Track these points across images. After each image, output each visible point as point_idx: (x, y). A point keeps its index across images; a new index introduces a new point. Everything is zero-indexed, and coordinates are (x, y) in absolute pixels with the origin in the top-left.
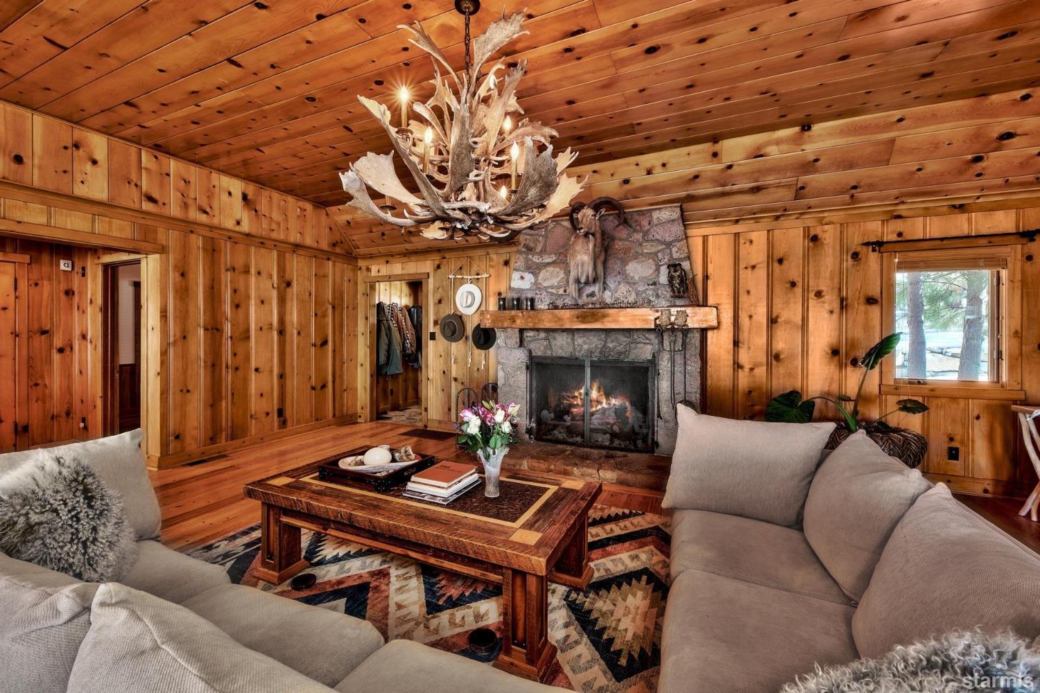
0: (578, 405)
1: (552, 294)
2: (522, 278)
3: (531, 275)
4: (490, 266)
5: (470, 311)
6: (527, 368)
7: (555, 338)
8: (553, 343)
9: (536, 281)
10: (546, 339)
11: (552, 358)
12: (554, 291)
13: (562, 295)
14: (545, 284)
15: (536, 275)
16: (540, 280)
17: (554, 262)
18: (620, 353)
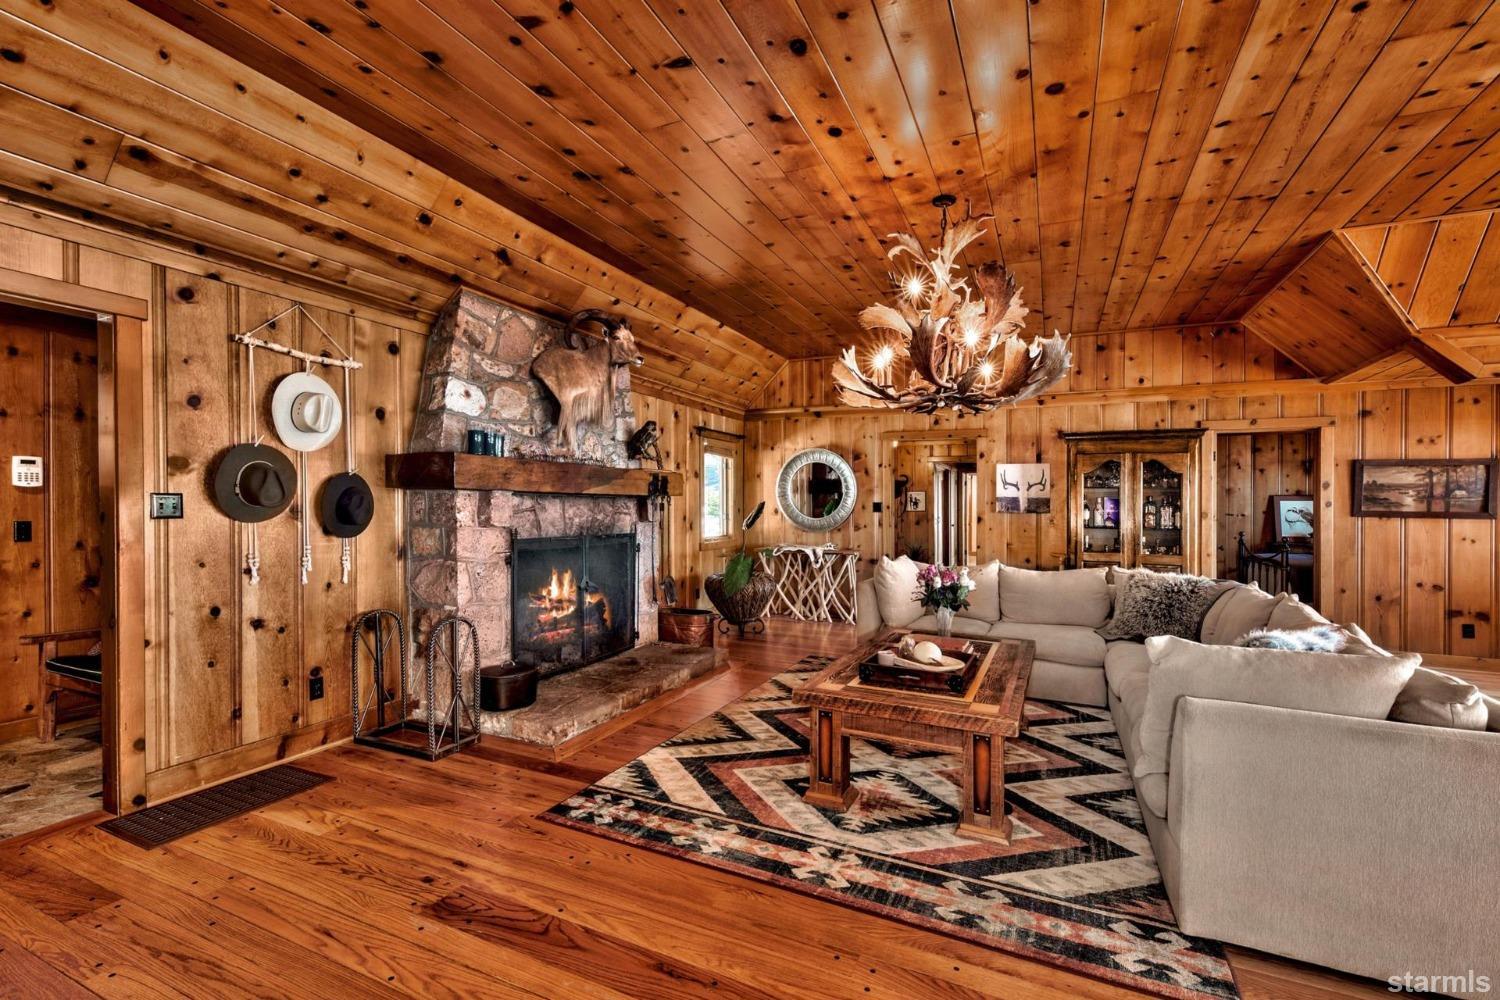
0: (546, 609)
1: (514, 433)
2: (467, 394)
3: (480, 393)
4: (356, 342)
5: (310, 443)
6: (508, 561)
7: (544, 509)
8: (542, 516)
9: (487, 407)
10: (533, 510)
11: (540, 540)
12: (516, 428)
13: (526, 437)
14: (505, 414)
15: (488, 393)
16: (495, 406)
17: (511, 379)
18: (608, 527)
